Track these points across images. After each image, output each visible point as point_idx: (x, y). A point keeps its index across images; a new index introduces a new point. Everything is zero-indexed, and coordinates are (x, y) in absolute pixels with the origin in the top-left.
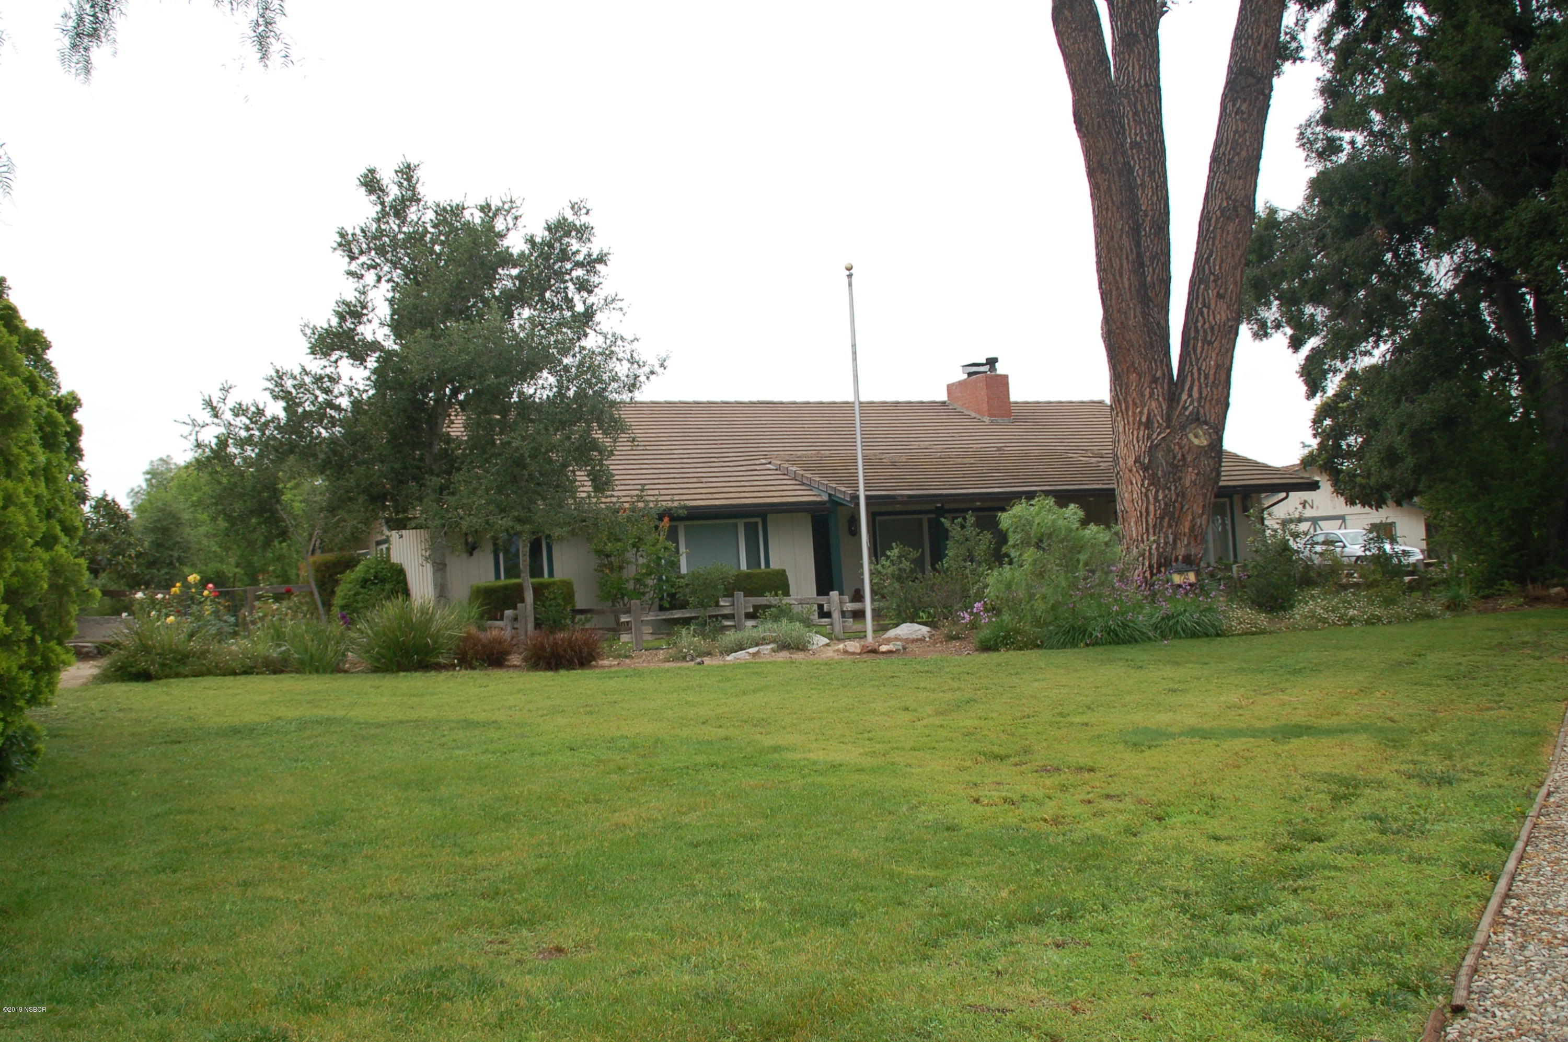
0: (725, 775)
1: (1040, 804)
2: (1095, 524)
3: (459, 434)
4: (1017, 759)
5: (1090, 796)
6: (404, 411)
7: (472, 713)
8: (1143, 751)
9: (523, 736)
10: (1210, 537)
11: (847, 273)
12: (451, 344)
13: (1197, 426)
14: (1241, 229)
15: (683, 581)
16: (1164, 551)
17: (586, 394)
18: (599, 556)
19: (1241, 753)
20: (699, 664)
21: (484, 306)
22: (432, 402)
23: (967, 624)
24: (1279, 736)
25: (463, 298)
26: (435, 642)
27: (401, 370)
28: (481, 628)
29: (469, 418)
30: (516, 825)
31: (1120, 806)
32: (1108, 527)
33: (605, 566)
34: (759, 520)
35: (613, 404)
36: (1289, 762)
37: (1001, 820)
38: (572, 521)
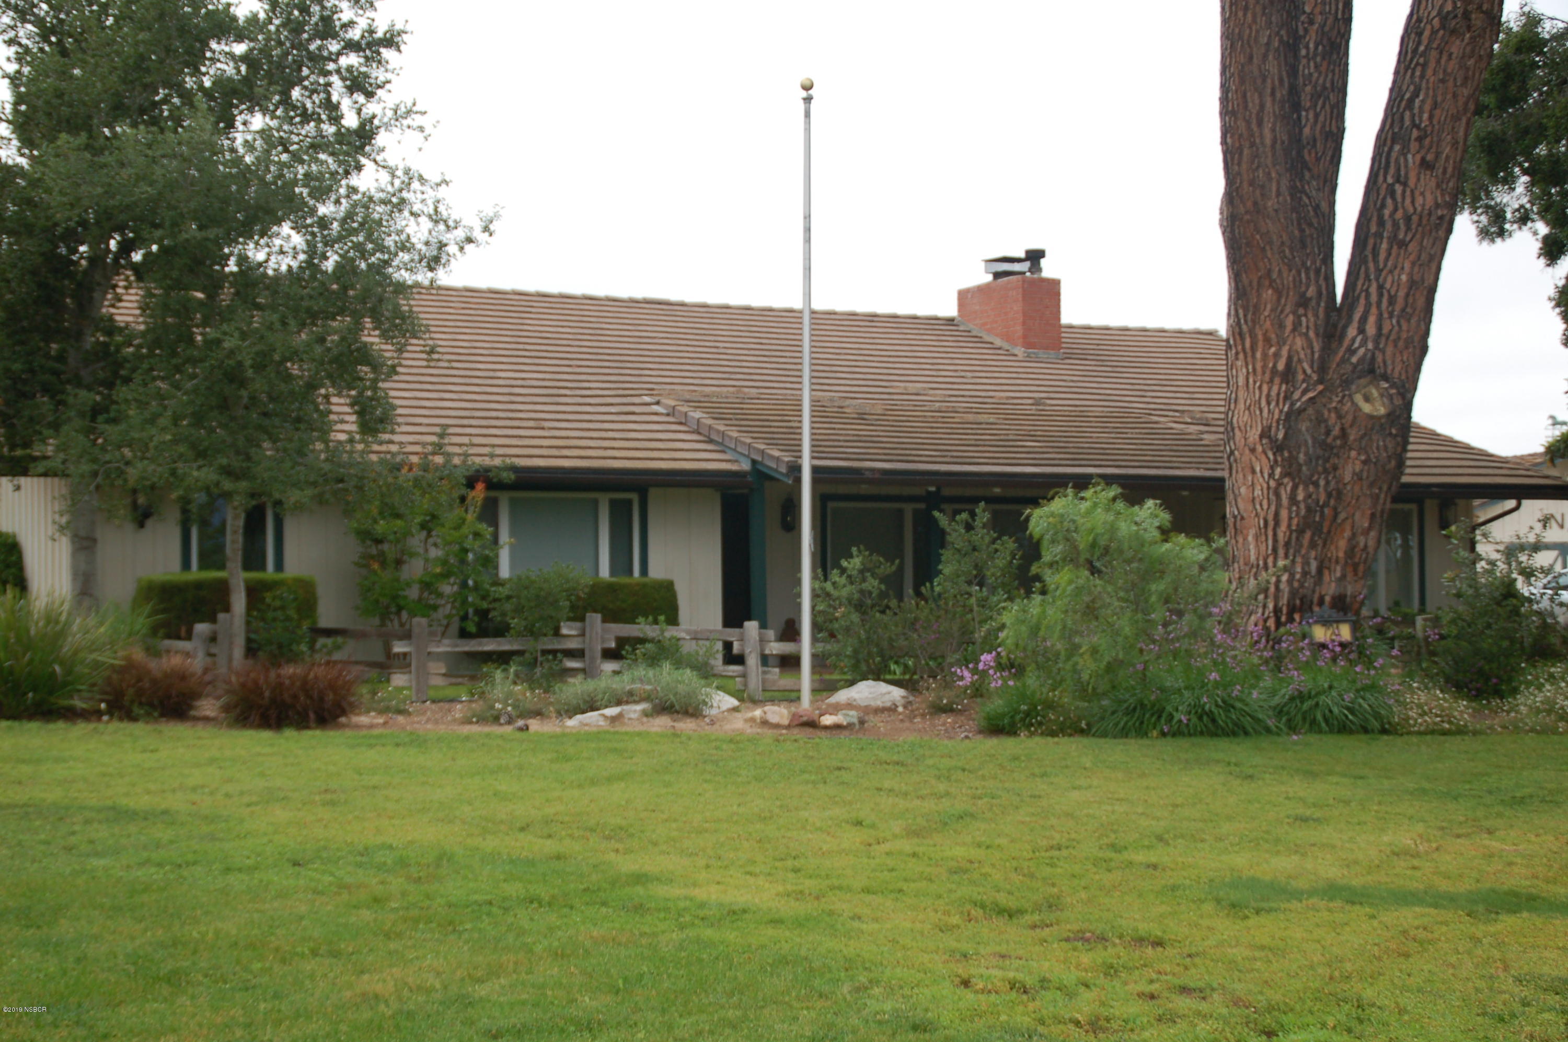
0: (553, 918)
1: (1070, 995)
2: (1187, 535)
3: (130, 319)
4: (1036, 917)
5: (1154, 987)
6: (34, 273)
7: (127, 795)
8: (1247, 917)
9: (213, 838)
10: (1381, 567)
11: (804, 94)
12: (122, 165)
13: (1370, 383)
14: (1473, 51)
15: (503, 591)
16: (1302, 586)
17: (355, 270)
18: (363, 541)
19: (1412, 933)
20: (520, 729)
21: (183, 104)
22: (84, 262)
23: (967, 688)
24: (1481, 908)
25: (146, 87)
26: (68, 672)
27: (29, 202)
28: (153, 652)
29: (149, 294)
30: (190, 991)
31: (1204, 1007)
32: (1209, 541)
33: (372, 557)
34: (634, 497)
35: (401, 288)
36: (1496, 954)
37: (1003, 1018)
38: (321, 480)
